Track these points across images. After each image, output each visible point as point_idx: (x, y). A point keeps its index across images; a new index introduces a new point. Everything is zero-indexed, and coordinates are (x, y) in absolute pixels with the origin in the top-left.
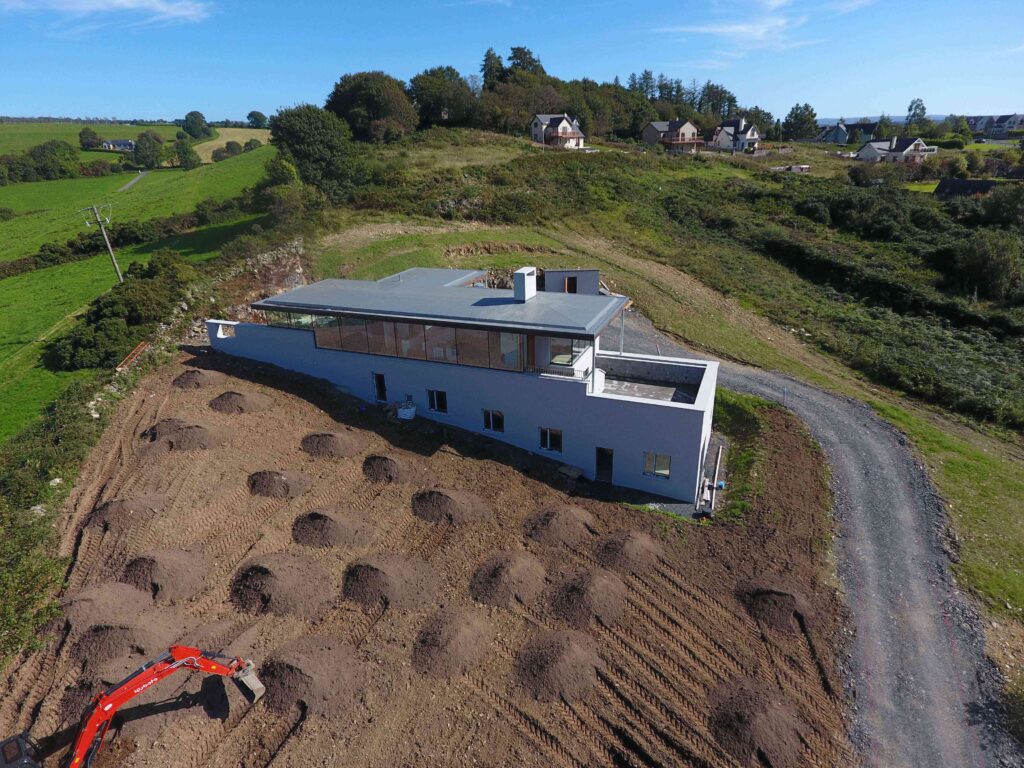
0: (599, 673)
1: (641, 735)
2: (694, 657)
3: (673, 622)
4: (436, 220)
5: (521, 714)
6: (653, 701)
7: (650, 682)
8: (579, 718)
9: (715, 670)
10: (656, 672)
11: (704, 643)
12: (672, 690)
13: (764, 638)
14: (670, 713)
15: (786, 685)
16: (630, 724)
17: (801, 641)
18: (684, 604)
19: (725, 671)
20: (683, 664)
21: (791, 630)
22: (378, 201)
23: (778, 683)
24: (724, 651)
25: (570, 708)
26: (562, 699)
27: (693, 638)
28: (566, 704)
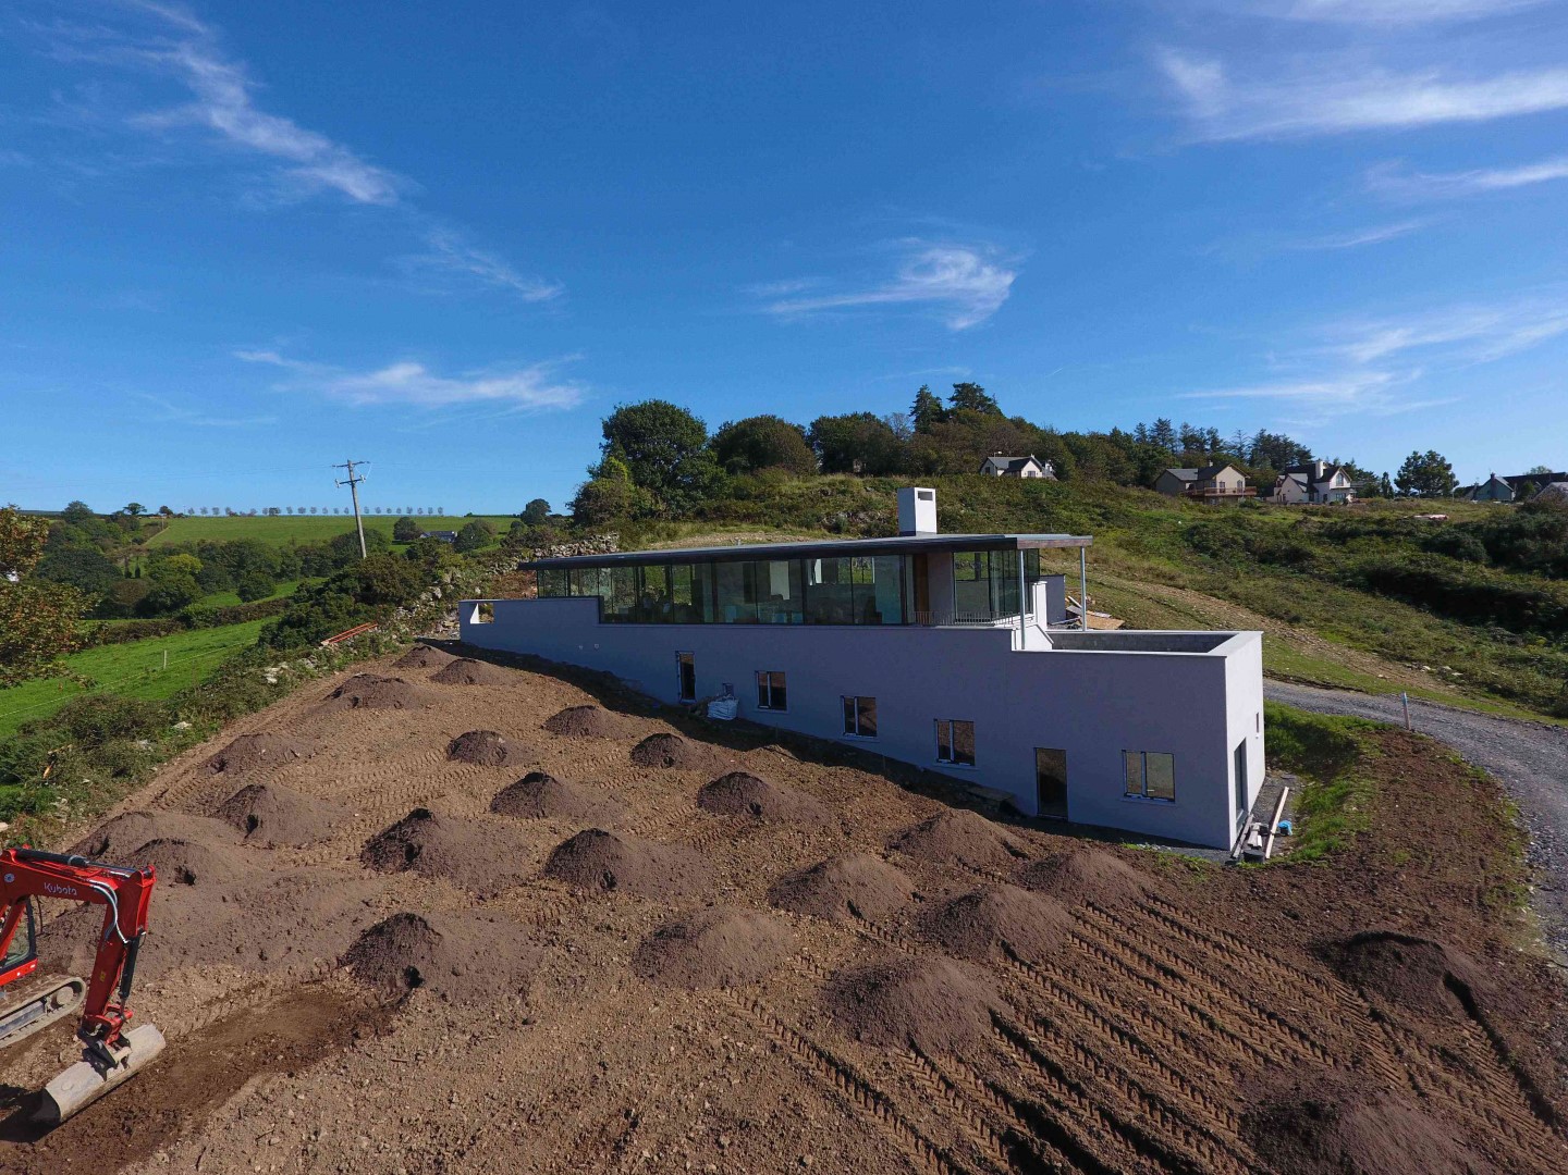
0: (996, 1021)
1: (1079, 1123)
2: (1212, 1025)
3: (1168, 972)
4: (816, 532)
5: (821, 1055)
6: (1113, 1077)
7: (1108, 1047)
8: (943, 1078)
9: (1260, 1048)
10: (1122, 1034)
11: (1237, 1008)
12: (1157, 1066)
13: (1376, 1016)
14: (1151, 1099)
15: (1437, 1094)
16: (1057, 1104)
17: (1468, 1030)
18: (1193, 951)
19: (1283, 1052)
20: (1186, 1031)
21: (1442, 1009)
22: (736, 512)
23: (1415, 1087)
24: (1282, 1023)
25: (927, 1061)
26: (912, 1046)
27: (1210, 997)
28: (919, 1053)
